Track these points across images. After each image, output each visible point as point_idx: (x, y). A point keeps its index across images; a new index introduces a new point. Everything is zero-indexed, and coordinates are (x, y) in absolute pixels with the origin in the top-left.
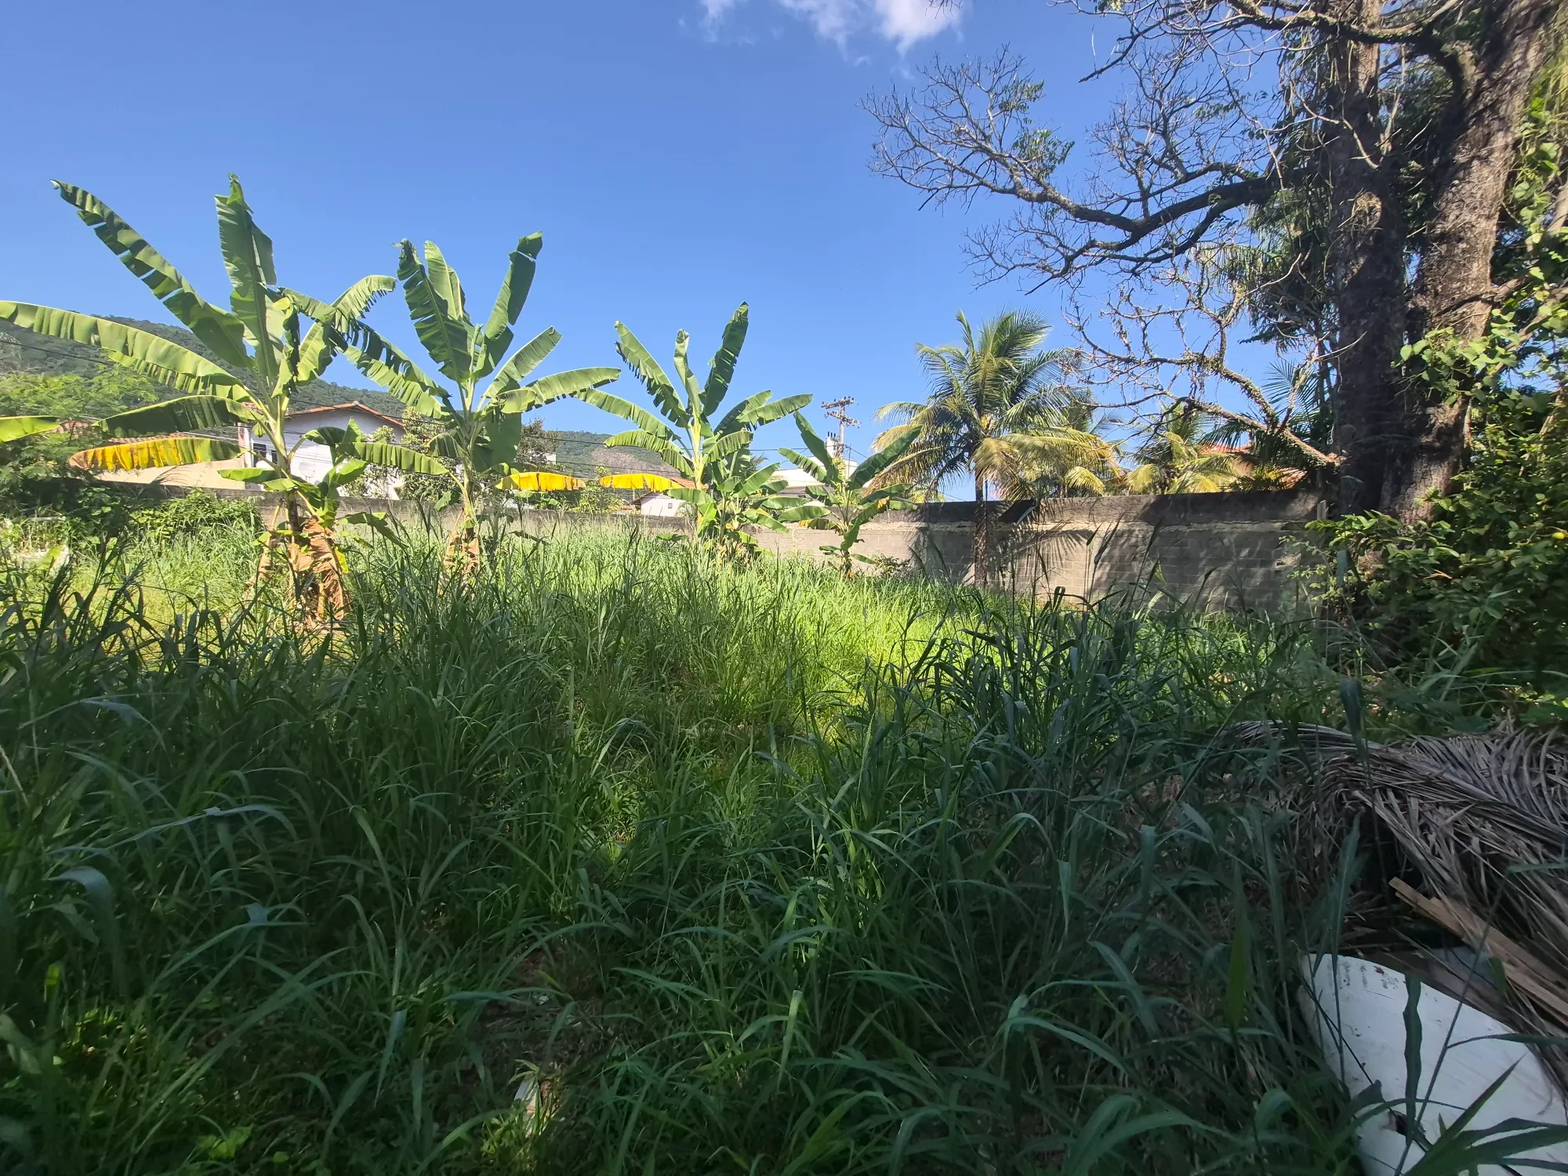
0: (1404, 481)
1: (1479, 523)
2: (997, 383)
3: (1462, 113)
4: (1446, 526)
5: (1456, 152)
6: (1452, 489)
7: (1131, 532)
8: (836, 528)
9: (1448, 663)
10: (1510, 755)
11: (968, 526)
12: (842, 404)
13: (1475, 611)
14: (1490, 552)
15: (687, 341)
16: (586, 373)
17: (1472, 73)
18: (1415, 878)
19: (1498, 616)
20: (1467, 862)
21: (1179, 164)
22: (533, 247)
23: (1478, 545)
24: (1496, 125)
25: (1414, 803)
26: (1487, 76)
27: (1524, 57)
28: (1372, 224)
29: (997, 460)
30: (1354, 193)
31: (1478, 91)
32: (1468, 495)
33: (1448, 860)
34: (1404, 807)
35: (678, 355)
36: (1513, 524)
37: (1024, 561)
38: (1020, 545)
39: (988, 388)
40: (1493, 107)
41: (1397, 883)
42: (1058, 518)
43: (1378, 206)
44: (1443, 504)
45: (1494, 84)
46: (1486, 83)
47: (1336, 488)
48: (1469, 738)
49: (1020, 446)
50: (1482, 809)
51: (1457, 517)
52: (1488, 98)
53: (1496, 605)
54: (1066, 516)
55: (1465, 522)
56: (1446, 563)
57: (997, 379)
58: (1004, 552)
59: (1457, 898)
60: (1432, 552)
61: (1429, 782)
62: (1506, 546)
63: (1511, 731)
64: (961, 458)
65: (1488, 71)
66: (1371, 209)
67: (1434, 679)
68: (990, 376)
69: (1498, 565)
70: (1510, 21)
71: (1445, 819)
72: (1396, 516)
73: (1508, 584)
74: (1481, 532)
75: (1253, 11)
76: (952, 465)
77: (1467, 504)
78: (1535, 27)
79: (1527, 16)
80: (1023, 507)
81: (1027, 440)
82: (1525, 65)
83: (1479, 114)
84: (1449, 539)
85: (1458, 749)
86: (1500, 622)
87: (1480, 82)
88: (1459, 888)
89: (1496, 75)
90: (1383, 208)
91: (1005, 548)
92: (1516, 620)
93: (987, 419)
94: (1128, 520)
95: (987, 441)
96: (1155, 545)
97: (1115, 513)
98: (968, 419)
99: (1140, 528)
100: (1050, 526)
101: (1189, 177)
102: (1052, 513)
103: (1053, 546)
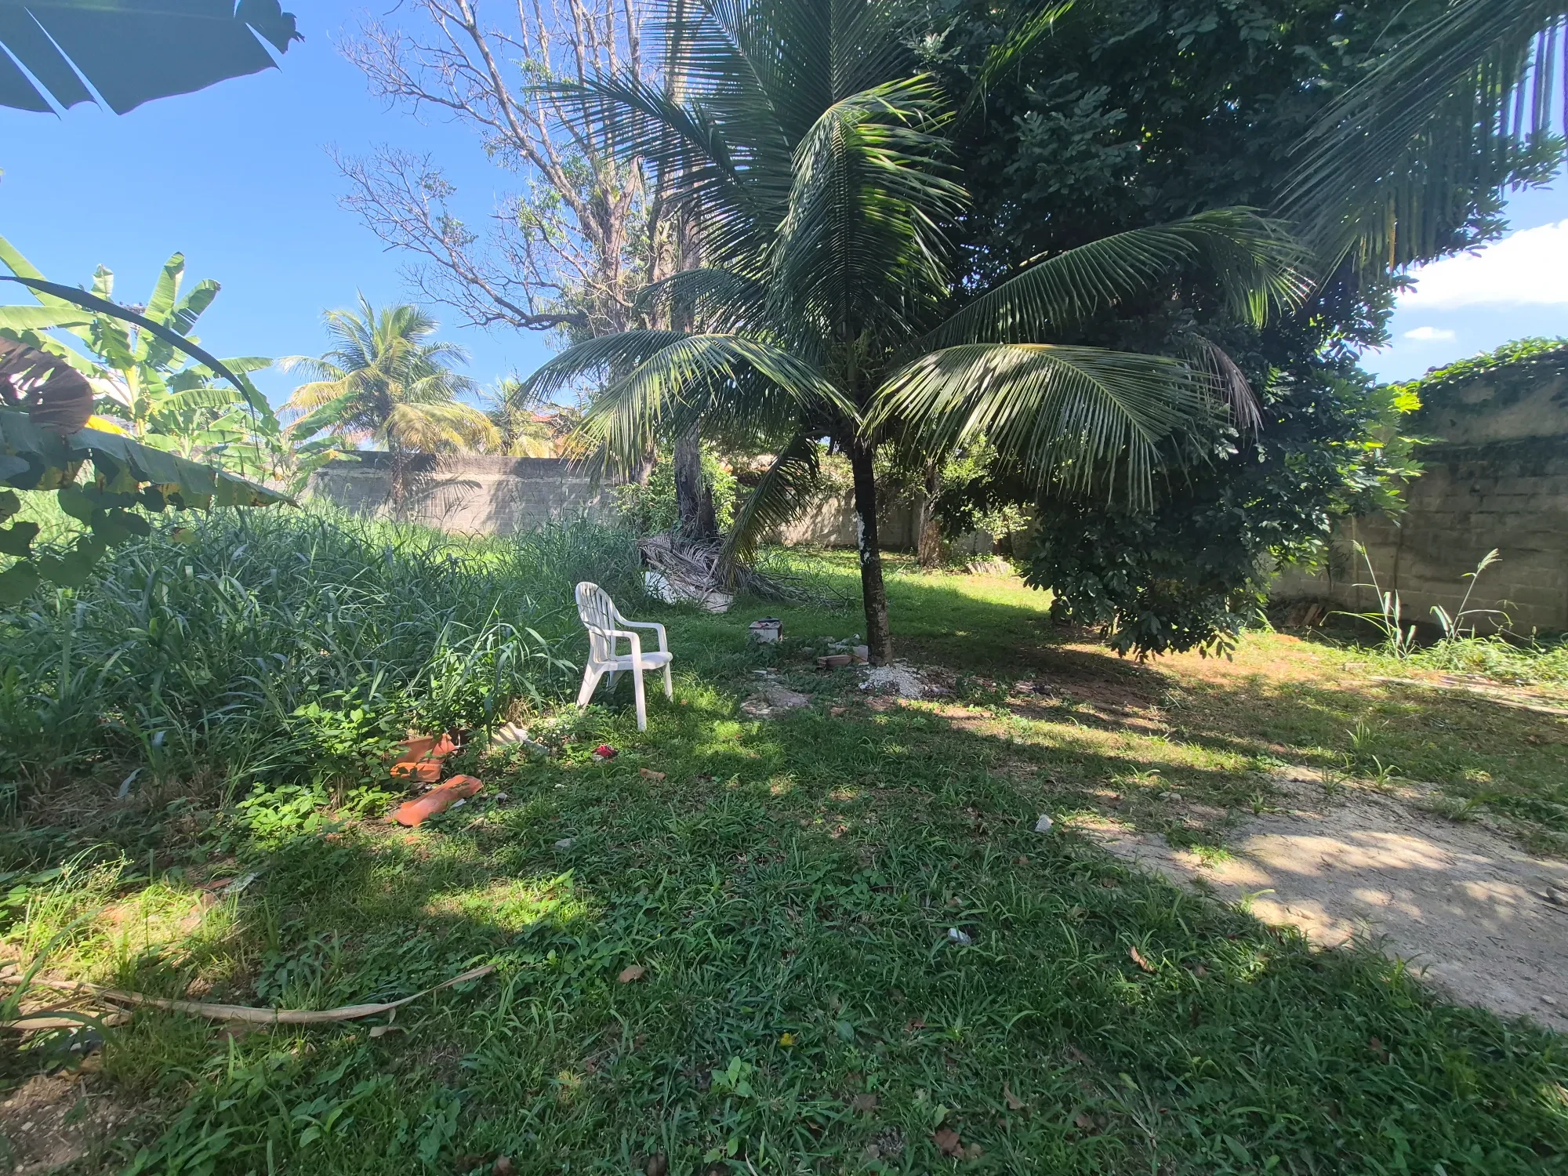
2: (403, 360)
7: (507, 482)
11: (373, 473)
25: (649, 547)
29: (418, 425)
37: (429, 502)
38: (423, 491)
39: (397, 363)
42: (452, 469)
49: (433, 416)
54: (460, 468)
57: (404, 358)
58: (412, 496)
61: (651, 544)
68: (399, 354)
80: (425, 461)
81: (437, 412)
85: (655, 539)
91: (411, 492)
93: (394, 388)
94: (505, 473)
95: (401, 406)
96: (524, 493)
97: (496, 468)
98: (381, 386)
99: (513, 479)
100: (448, 476)
101: (543, 284)
102: (448, 465)
103: (452, 492)
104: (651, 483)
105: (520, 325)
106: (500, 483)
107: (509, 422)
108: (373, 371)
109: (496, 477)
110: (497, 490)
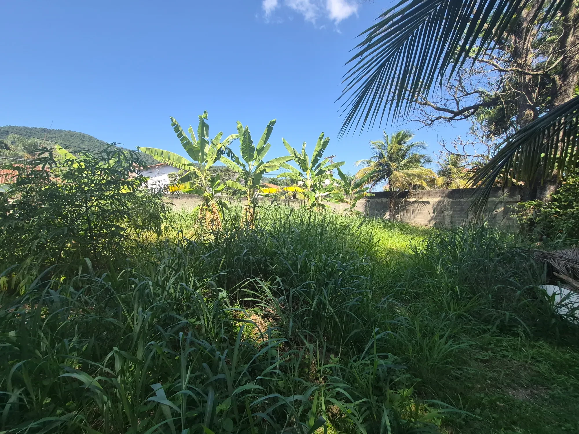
0: (544, 189)
1: (565, 201)
2: (397, 153)
3: (557, 92)
4: (556, 203)
5: (555, 102)
6: (557, 192)
7: (443, 201)
8: (347, 202)
9: (559, 238)
10: (575, 252)
11: (385, 200)
12: (332, 157)
13: (565, 225)
14: (569, 210)
15: (305, 145)
16: (284, 158)
17: (559, 82)
18: (558, 272)
19: (571, 226)
20: (567, 269)
21: (465, 91)
22: (273, 123)
23: (565, 208)
24: (566, 96)
25: (556, 260)
26: (563, 83)
27: (573, 79)
28: (531, 118)
29: (400, 179)
30: (525, 109)
31: (561, 87)
32: (561, 194)
33: (564, 269)
34: (555, 261)
35: (303, 149)
36: (574, 202)
37: (405, 211)
38: (404, 206)
39: (395, 155)
40: (565, 91)
41: (554, 273)
42: (417, 197)
43: (533, 114)
44: (555, 197)
45: (565, 85)
46: (563, 85)
47: (522, 191)
48: (566, 250)
49: (407, 174)
50: (569, 261)
51: (559, 200)
52: (563, 89)
53: (571, 223)
54: (420, 196)
55: (561, 201)
56: (557, 212)
57: (398, 152)
58: (398, 208)
59: (565, 275)
60: (553, 210)
61: (559, 257)
62: (573, 208)
63: (575, 248)
64: (384, 177)
65: (563, 81)
66: (531, 114)
67: (557, 241)
68: (396, 151)
69: (570, 213)
70: (569, 69)
71: (563, 262)
72: (541, 199)
73: (574, 218)
74: (566, 204)
75: (498, 67)
76: (380, 179)
77: (561, 197)
78: (576, 71)
79: (574, 69)
80: (404, 194)
81: (409, 172)
82: (573, 80)
83: (561, 93)
84: (558, 207)
85: (564, 252)
86: (572, 228)
87: (561, 85)
88: (566, 273)
89: (566, 83)
90: (534, 114)
91: (398, 207)
92: (576, 227)
93: (394, 165)
94: (442, 197)
95: (395, 172)
96: (452, 206)
97: (438, 195)
98: (388, 165)
99: (446, 200)
100: (414, 199)
101: (468, 94)
102: (415, 195)
103: (416, 206)
104: (554, 200)
105: (451, 119)
106: (439, 202)
107: (450, 173)
108: (385, 159)
109: (437, 199)
110: (438, 205)
